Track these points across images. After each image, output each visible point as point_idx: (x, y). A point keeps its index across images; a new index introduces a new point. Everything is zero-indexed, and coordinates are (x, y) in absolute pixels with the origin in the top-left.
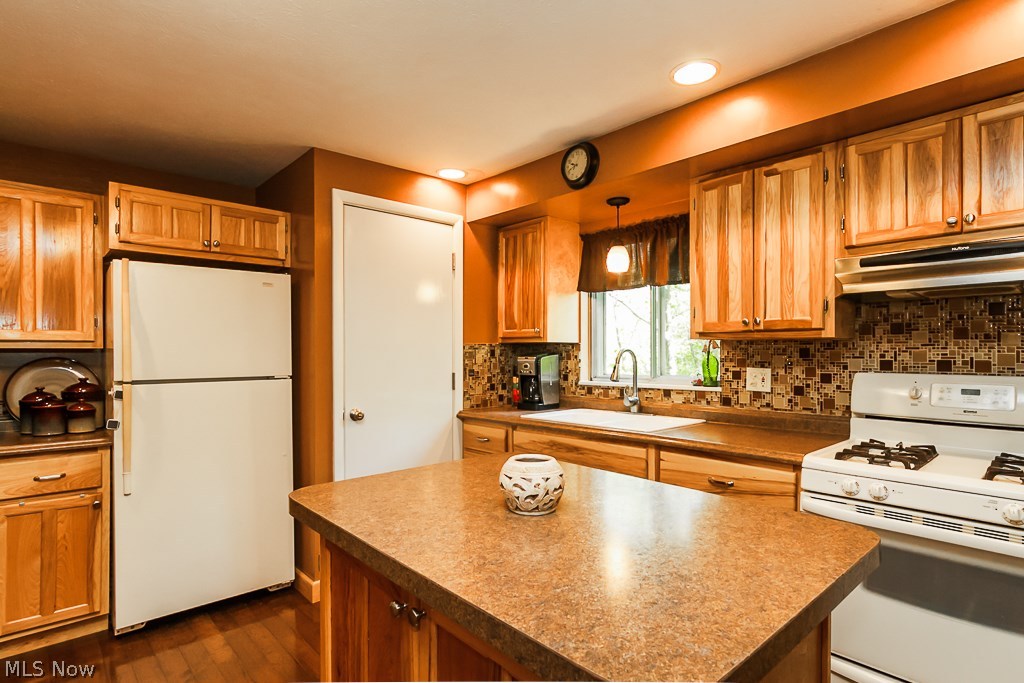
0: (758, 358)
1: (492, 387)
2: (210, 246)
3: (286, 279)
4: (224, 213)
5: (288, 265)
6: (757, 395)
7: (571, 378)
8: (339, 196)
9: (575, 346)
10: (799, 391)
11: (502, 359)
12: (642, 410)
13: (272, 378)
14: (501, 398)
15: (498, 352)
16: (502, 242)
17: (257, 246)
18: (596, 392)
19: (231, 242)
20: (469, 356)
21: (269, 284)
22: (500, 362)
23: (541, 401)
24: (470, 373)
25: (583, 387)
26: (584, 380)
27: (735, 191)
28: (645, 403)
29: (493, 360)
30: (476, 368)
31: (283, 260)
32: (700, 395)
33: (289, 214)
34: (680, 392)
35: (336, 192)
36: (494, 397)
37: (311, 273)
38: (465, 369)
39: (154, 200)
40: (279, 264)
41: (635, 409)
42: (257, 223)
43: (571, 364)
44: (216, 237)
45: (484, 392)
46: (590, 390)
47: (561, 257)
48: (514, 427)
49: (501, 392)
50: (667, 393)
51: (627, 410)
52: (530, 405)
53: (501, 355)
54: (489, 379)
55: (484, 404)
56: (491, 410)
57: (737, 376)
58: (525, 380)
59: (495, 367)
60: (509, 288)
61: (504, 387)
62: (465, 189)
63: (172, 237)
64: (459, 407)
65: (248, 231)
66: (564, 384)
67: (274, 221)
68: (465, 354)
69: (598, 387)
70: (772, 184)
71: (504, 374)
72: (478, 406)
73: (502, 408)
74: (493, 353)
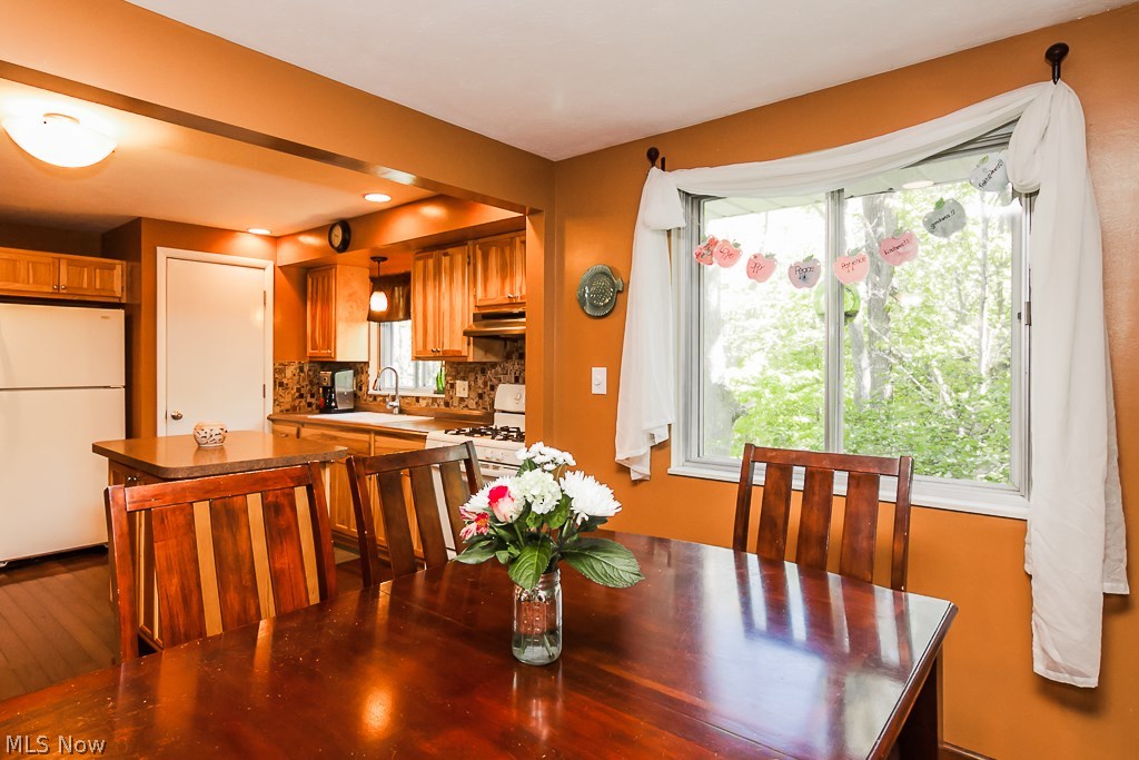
0: (462, 374)
1: (301, 396)
2: (58, 289)
3: (122, 312)
4: (70, 263)
5: (124, 301)
6: (462, 399)
7: (364, 388)
8: (162, 252)
9: (367, 363)
10: (481, 396)
11: (311, 373)
12: (401, 412)
13: (109, 387)
14: (310, 405)
15: (306, 368)
16: (310, 280)
17: (98, 286)
18: (379, 399)
19: (75, 285)
20: (279, 371)
21: (106, 318)
22: (309, 376)
23: (336, 407)
24: (279, 384)
25: (371, 396)
26: (371, 391)
27: (431, 262)
28: (405, 407)
29: (302, 375)
30: (285, 381)
31: (120, 298)
32: (434, 400)
33: (124, 263)
34: (424, 398)
35: (160, 250)
36: (303, 403)
37: (139, 306)
38: (275, 382)
39: (14, 257)
40: (117, 301)
41: (396, 410)
42: (98, 271)
43: (363, 377)
44: (64, 281)
45: (294, 400)
46: (375, 397)
47: (351, 295)
48: (303, 425)
49: (309, 400)
50: (418, 399)
51: (391, 412)
52: (327, 409)
53: (310, 370)
54: (298, 390)
55: (294, 409)
56: (300, 413)
57: (453, 386)
58: (325, 389)
59: (304, 380)
60: (314, 317)
61: (312, 396)
62: (275, 240)
63: (28, 283)
64: (270, 411)
65: (89, 277)
66: (359, 393)
67: (112, 268)
68: (275, 370)
69: (380, 396)
70: (445, 261)
71: (312, 386)
72: (287, 410)
73: (311, 413)
74: (301, 370)
